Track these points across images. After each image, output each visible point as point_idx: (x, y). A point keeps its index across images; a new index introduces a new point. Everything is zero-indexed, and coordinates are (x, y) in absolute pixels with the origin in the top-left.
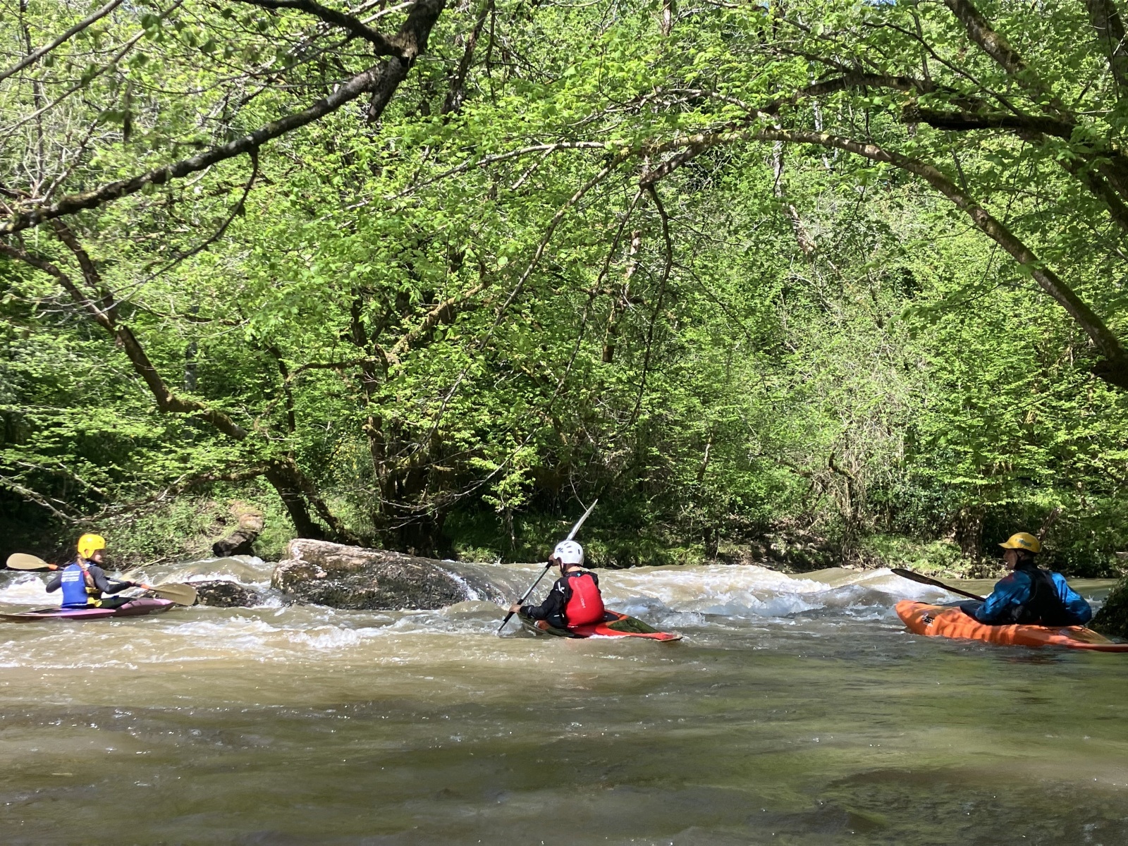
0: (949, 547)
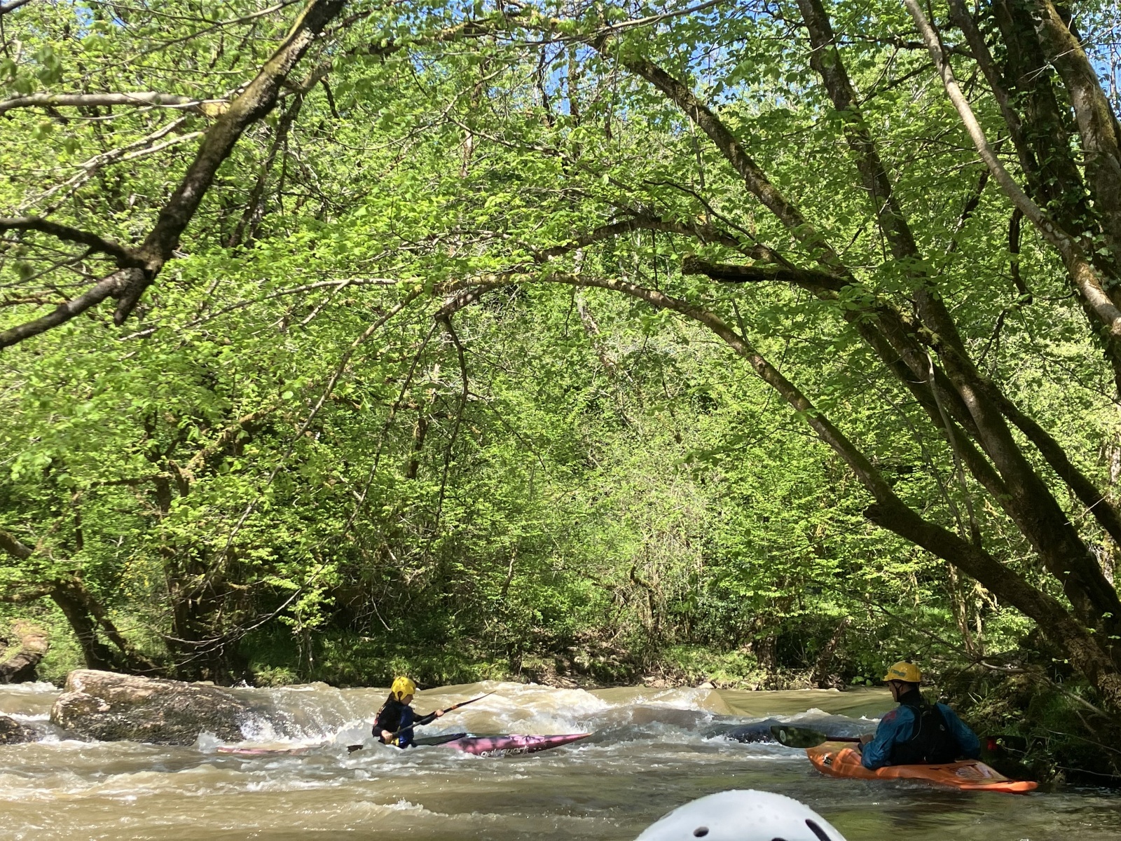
0: (746, 657)
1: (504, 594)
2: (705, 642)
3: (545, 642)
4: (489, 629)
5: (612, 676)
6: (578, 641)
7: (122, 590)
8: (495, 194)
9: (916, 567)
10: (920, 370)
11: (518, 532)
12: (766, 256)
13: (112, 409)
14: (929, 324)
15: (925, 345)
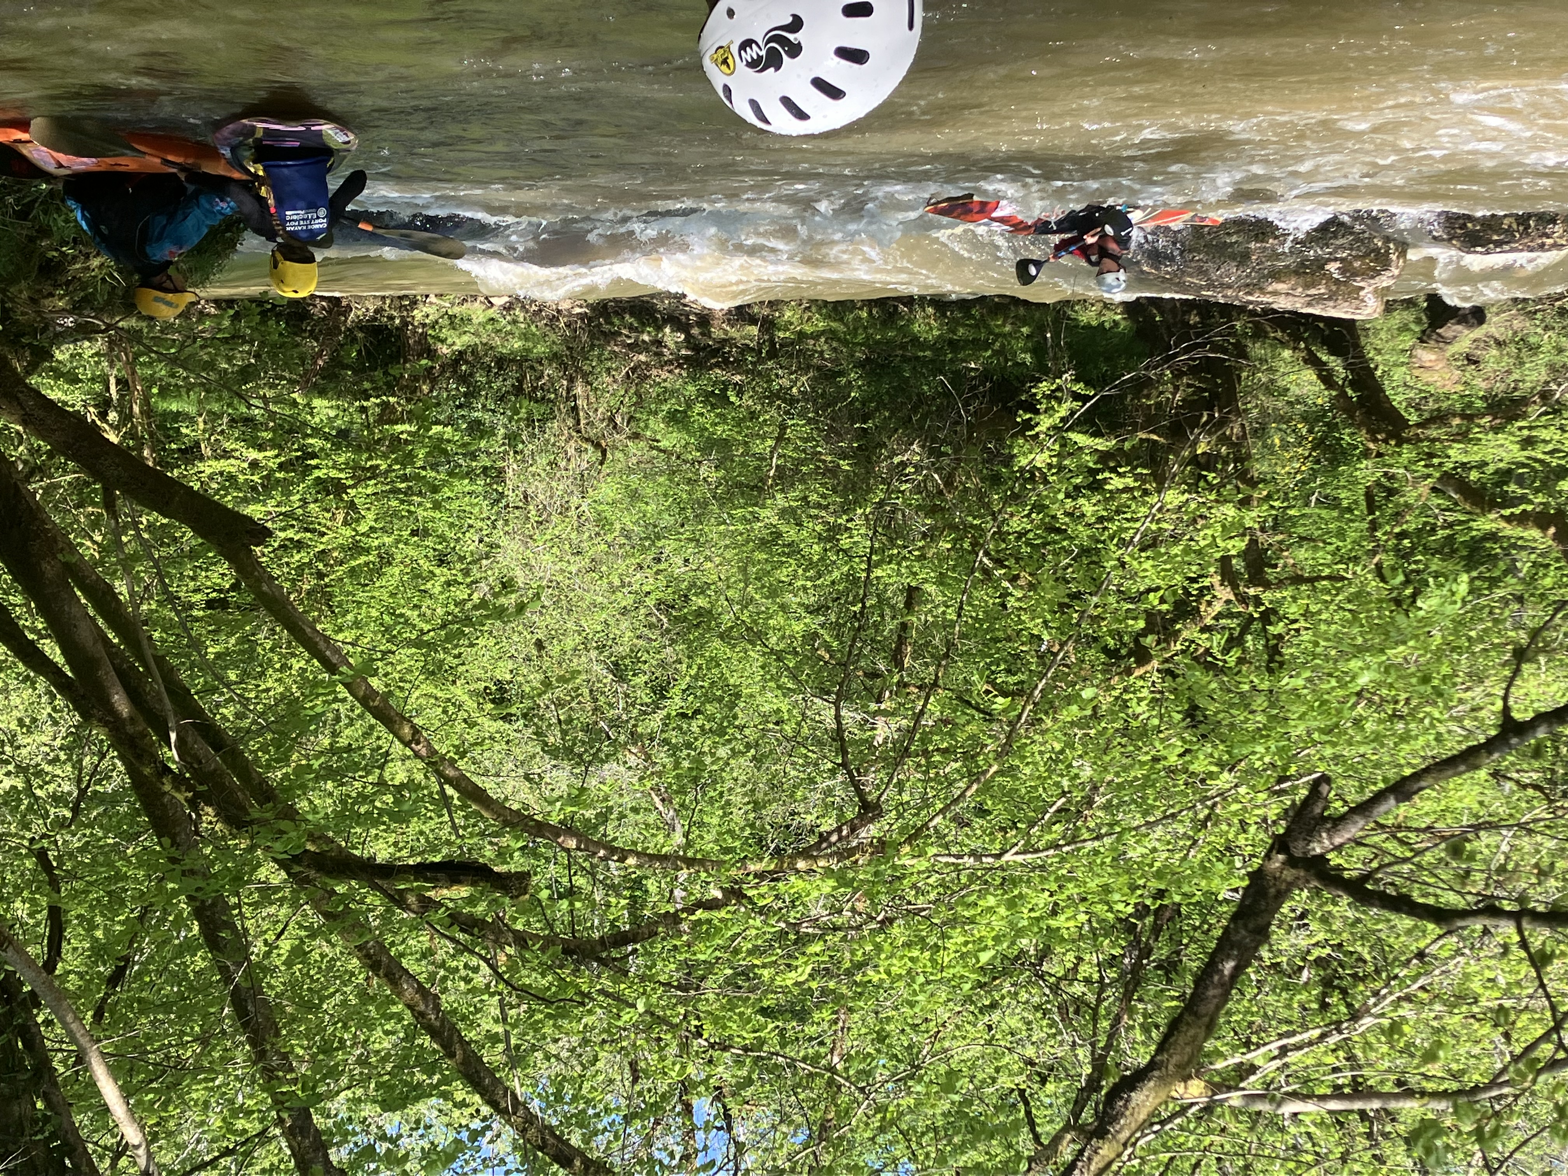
1: (783, 427)
2: (502, 362)
3: (726, 361)
4: (804, 379)
5: (632, 315)
6: (679, 362)
7: (1310, 431)
8: (797, 984)
9: (201, 466)
10: (190, 739)
11: (764, 513)
12: (411, 899)
13: (1330, 675)
14: (177, 804)
15: (182, 774)
